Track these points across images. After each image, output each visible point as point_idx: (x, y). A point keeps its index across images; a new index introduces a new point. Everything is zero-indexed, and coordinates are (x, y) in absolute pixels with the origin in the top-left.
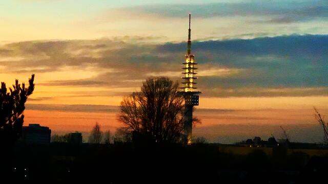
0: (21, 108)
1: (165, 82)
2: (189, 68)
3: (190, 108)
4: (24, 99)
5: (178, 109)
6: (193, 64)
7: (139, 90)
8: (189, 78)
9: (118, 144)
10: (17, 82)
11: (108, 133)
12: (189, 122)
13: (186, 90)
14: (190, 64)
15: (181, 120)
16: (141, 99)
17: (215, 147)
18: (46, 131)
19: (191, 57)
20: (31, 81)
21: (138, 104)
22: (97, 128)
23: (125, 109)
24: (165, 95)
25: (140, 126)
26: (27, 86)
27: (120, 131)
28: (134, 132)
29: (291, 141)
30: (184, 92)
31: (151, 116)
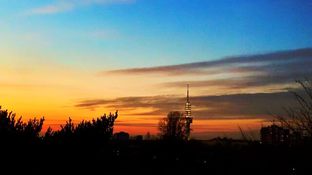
0: (112, 124)
1: (178, 113)
2: (188, 107)
3: (188, 124)
4: (113, 121)
5: (183, 124)
6: (190, 105)
7: (166, 117)
8: (188, 112)
9: (157, 140)
10: (110, 113)
11: (153, 136)
12: (188, 130)
13: (187, 117)
14: (188, 105)
15: (185, 130)
16: (167, 121)
17: (200, 141)
18: (127, 135)
19: (189, 102)
20: (116, 113)
21: (166, 123)
22: (148, 133)
23: (160, 125)
24: (177, 119)
25: (167, 132)
26: (115, 115)
27: (158, 134)
28: (165, 135)
29: (233, 139)
30: (186, 118)
31: (170, 128)
